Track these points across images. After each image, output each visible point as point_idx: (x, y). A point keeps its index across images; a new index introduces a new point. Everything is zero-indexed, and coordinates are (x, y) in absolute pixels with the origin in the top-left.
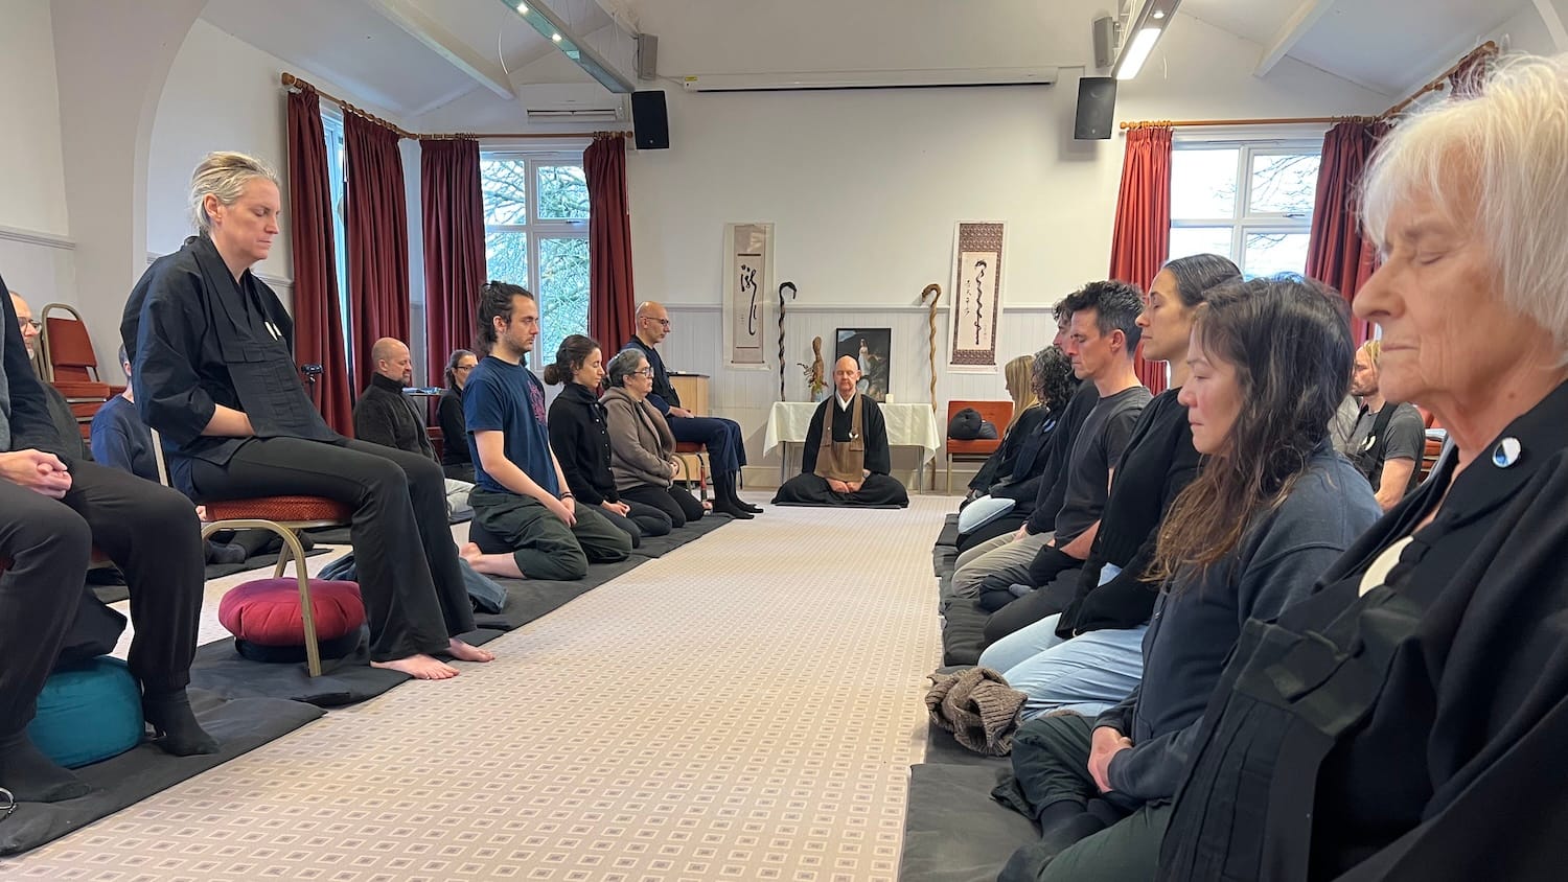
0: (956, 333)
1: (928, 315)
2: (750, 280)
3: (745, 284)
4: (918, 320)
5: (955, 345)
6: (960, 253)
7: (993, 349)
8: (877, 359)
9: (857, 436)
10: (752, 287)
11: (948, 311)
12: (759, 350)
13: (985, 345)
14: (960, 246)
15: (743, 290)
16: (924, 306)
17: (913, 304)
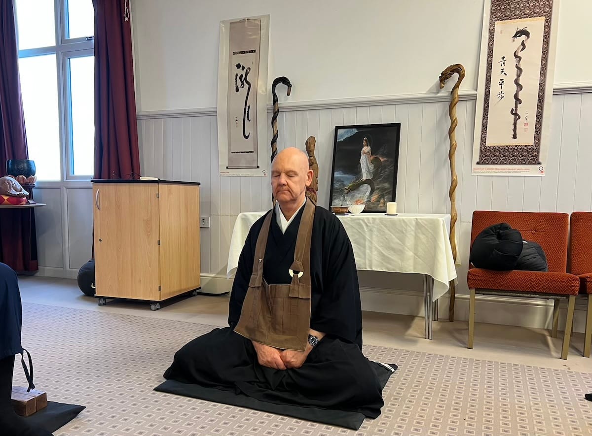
0: (485, 126)
1: (448, 104)
2: (244, 80)
3: (239, 83)
4: (434, 112)
5: (483, 140)
6: (492, 24)
7: (537, 143)
8: (382, 160)
9: (300, 274)
10: (246, 86)
11: (473, 98)
12: (254, 154)
13: (526, 138)
14: (492, 13)
15: (237, 90)
16: (444, 93)
17: (430, 92)
